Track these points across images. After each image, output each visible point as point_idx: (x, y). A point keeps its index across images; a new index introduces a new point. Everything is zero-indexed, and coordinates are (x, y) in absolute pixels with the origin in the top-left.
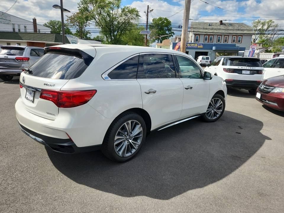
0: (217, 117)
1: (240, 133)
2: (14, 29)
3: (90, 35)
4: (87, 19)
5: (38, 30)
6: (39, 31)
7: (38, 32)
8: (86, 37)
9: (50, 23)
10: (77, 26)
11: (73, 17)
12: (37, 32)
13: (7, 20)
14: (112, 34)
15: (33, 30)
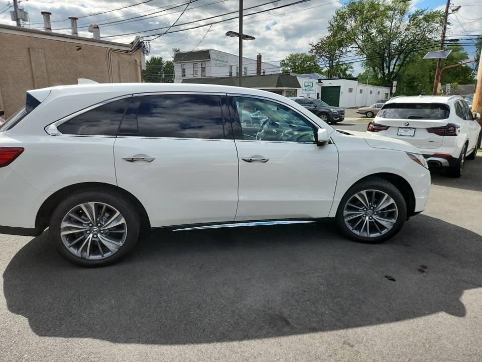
0: (381, 233)
1: (394, 280)
2: (231, 73)
3: (352, 70)
4: (341, 44)
5: (262, 71)
6: (264, 72)
7: (262, 74)
8: (344, 74)
9: (290, 59)
10: (326, 58)
11: (320, 44)
12: (260, 73)
13: (223, 61)
14: (385, 65)
15: (256, 72)
